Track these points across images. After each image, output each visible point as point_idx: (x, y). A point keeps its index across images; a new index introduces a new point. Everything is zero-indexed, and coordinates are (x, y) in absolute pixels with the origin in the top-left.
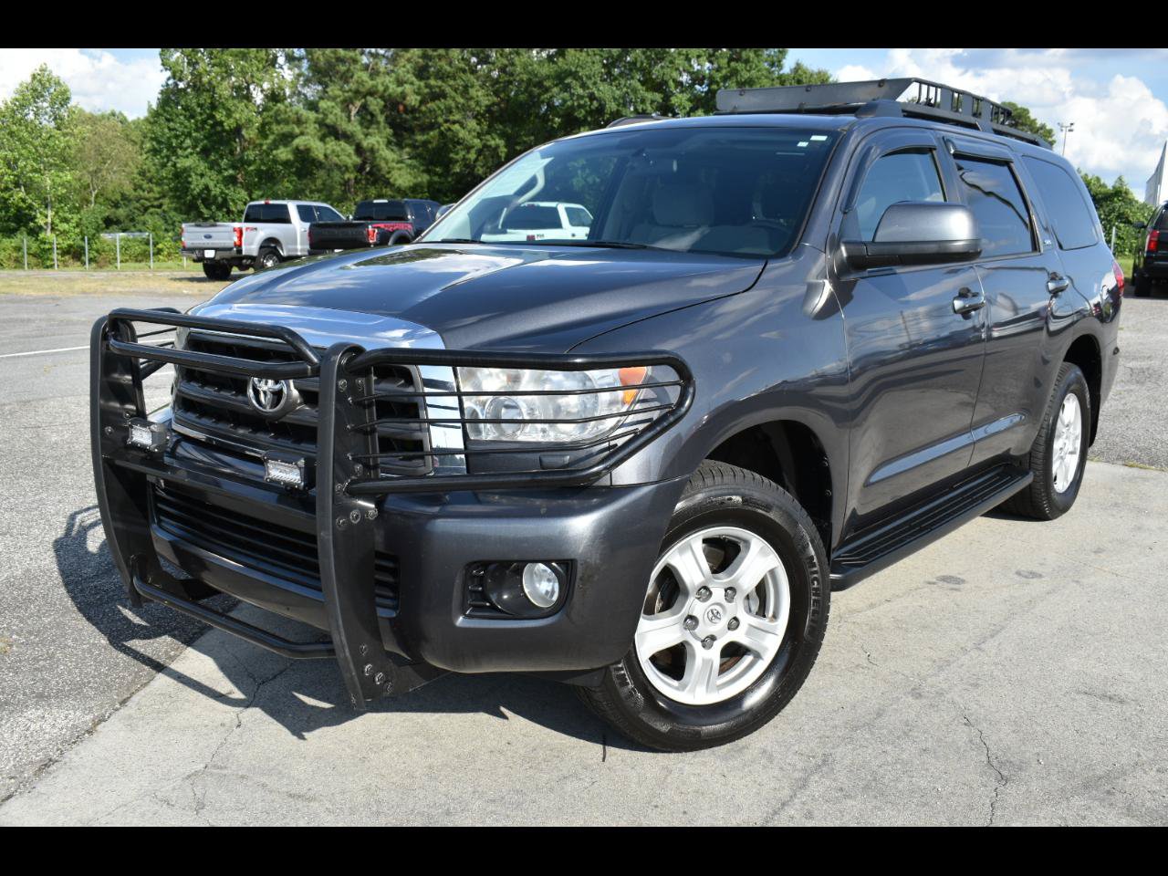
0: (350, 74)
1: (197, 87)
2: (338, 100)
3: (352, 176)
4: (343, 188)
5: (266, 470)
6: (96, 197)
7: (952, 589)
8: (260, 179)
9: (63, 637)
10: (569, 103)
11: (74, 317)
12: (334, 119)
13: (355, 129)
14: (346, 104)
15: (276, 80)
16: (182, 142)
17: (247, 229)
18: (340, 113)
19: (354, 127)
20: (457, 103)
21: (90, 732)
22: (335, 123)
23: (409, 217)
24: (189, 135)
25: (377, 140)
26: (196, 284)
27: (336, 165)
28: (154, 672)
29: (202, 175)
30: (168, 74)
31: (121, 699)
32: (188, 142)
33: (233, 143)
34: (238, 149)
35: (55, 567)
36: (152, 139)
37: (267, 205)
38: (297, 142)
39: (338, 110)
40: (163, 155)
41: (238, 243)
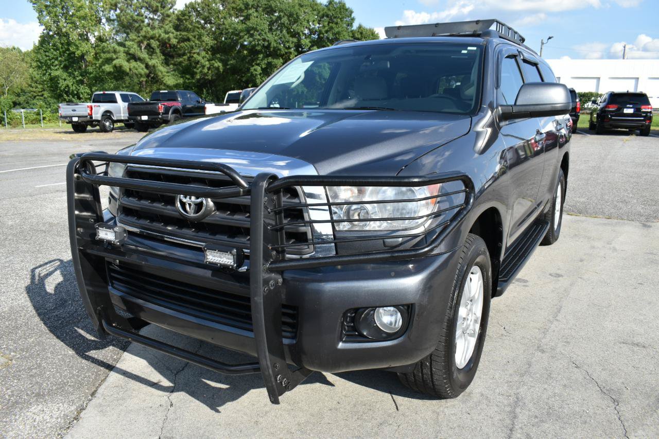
0: (141, 28)
1: (59, 33)
2: (136, 41)
3: (145, 79)
4: (139, 86)
5: (204, 256)
6: (8, 90)
7: (524, 286)
8: (96, 81)
9: (44, 351)
10: (253, 43)
11: (6, 154)
12: (134, 51)
13: (145, 56)
14: (139, 43)
15: (102, 31)
16: (53, 63)
17: (95, 106)
18: (137, 48)
19: (144, 55)
20: (196, 44)
21: (76, 418)
22: (134, 53)
23: (179, 99)
24: (57, 59)
25: (156, 61)
26: (68, 135)
27: (136, 74)
28: (107, 371)
29: (65, 80)
30: (44, 27)
31: (91, 392)
32: (56, 62)
33: (81, 63)
34: (84, 66)
35: (29, 304)
36: (37, 61)
37: (104, 94)
38: (114, 62)
39: (135, 46)
40: (43, 69)
41: (90, 113)
